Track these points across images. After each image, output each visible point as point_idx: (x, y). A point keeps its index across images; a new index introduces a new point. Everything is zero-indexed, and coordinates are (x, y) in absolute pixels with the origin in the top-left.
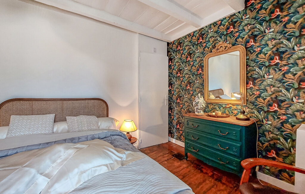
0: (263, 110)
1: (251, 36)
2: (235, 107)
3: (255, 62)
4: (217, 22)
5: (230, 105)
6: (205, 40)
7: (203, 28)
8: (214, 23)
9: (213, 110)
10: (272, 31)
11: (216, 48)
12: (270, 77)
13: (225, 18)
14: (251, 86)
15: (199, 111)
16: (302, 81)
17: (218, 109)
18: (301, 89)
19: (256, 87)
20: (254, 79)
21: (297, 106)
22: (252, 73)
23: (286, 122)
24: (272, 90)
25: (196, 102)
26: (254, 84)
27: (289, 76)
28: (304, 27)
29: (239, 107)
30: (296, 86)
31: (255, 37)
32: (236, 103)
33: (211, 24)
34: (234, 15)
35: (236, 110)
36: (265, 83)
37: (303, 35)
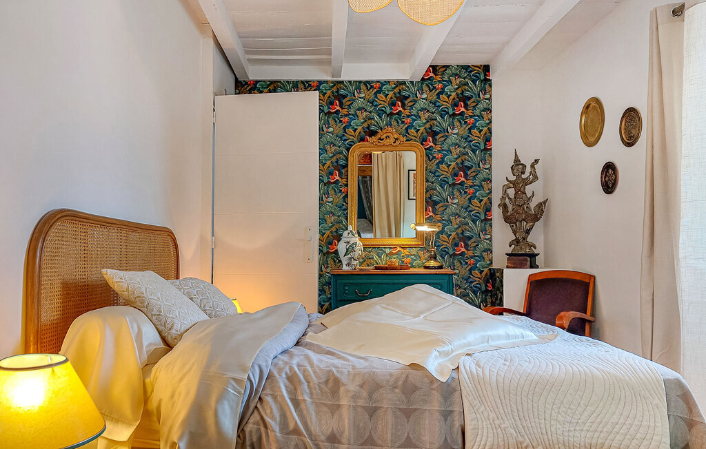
0: (448, 253)
1: (428, 130)
2: (406, 252)
3: (435, 176)
4: (373, 82)
5: (399, 249)
6: (346, 110)
7: (342, 82)
8: (367, 82)
9: (366, 260)
10: (456, 132)
11: (378, 136)
12: (456, 202)
13: (389, 82)
14: (431, 214)
15: (355, 262)
16: (488, 210)
17: (376, 257)
18: (487, 221)
19: (438, 217)
20: (435, 203)
21: (485, 245)
22: (431, 192)
23: (474, 268)
24: (458, 222)
25: (351, 243)
26: (434, 211)
27: (475, 201)
28: (488, 140)
29: (414, 251)
30: (483, 217)
31: (434, 134)
32: (410, 243)
33: (360, 82)
34: (403, 83)
35: (408, 256)
36: (448, 210)
37: (487, 150)
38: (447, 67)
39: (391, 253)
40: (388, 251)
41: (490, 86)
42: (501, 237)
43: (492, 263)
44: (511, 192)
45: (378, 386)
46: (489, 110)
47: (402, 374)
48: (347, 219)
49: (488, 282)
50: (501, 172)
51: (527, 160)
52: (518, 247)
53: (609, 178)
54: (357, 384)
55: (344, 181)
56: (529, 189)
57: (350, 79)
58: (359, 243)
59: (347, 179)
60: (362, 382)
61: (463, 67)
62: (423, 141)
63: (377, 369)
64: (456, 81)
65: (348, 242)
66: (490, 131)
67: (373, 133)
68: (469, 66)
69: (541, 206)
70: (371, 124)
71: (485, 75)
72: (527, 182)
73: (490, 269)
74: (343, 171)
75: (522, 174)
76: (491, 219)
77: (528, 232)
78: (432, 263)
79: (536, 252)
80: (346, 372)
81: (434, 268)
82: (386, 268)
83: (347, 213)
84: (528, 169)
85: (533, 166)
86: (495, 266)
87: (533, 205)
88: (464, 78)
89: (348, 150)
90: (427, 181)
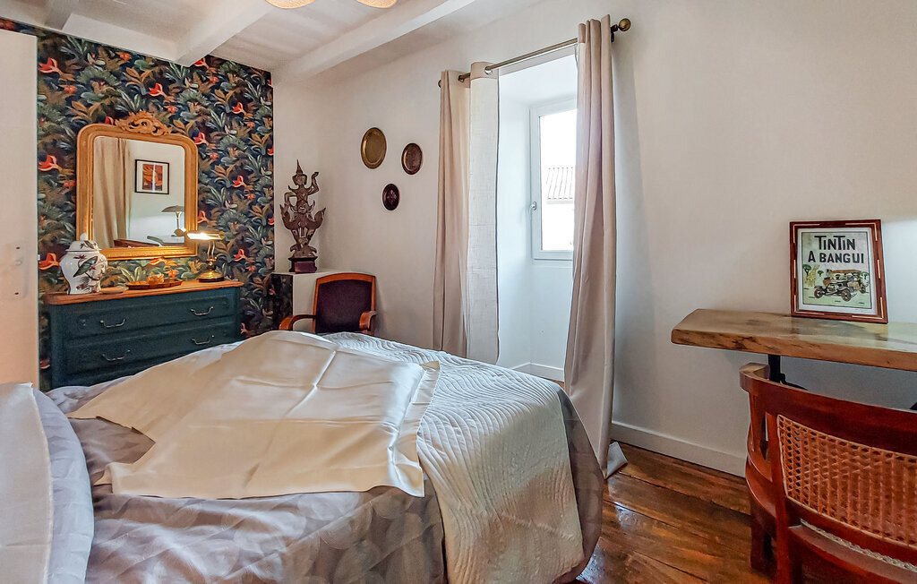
0: (225, 261)
1: (200, 125)
2: (172, 263)
3: (209, 177)
4: (120, 50)
5: (161, 260)
6: (71, 76)
7: (64, 37)
8: (109, 47)
9: (110, 278)
10: (234, 134)
11: (130, 120)
12: (234, 207)
13: (145, 57)
14: (205, 219)
15: (94, 283)
16: (270, 216)
17: (125, 272)
18: (270, 227)
19: (213, 223)
20: (209, 208)
21: (267, 250)
22: (205, 195)
23: (256, 274)
24: (237, 228)
25: (88, 258)
26: (209, 216)
27: (256, 207)
28: (270, 146)
29: (182, 262)
30: (264, 223)
31: (208, 131)
32: (177, 253)
33: (97, 45)
34: (167, 64)
35: (173, 268)
36: (225, 216)
37: (269, 157)
38: (224, 61)
39: (149, 267)
40: (144, 263)
41: (272, 93)
42: (283, 242)
43: (273, 269)
44: (294, 200)
45: (338, 554)
46: (270, 117)
47: (366, 510)
48: (75, 225)
49: (270, 287)
50: (282, 179)
51: (308, 172)
52: (298, 252)
53: (391, 198)
54: (304, 573)
55: (68, 172)
56: (311, 199)
57: (79, 36)
58: (102, 257)
59: (75, 168)
60: (311, 562)
61: (242, 66)
62: (194, 135)
63: (328, 522)
64: (234, 80)
65: (82, 257)
66: (272, 137)
67: (120, 115)
68: (249, 68)
69: (321, 214)
70: (116, 102)
71: (266, 82)
72: (309, 192)
73: (273, 275)
74: (66, 158)
75: (304, 185)
76: (273, 226)
77: (309, 238)
78: (210, 275)
79: (316, 255)
80: (276, 558)
81: (213, 280)
82: (148, 287)
83: (75, 216)
84: (309, 181)
85: (313, 177)
86: (276, 272)
87: (313, 213)
88: (244, 79)
89: (76, 131)
90: (199, 182)
